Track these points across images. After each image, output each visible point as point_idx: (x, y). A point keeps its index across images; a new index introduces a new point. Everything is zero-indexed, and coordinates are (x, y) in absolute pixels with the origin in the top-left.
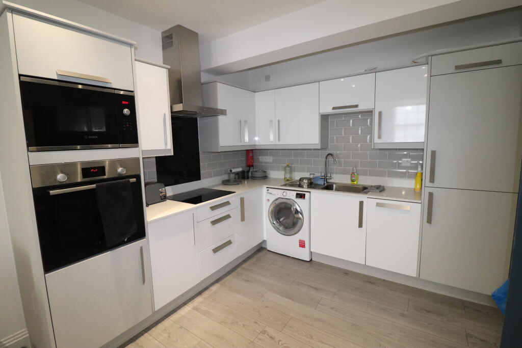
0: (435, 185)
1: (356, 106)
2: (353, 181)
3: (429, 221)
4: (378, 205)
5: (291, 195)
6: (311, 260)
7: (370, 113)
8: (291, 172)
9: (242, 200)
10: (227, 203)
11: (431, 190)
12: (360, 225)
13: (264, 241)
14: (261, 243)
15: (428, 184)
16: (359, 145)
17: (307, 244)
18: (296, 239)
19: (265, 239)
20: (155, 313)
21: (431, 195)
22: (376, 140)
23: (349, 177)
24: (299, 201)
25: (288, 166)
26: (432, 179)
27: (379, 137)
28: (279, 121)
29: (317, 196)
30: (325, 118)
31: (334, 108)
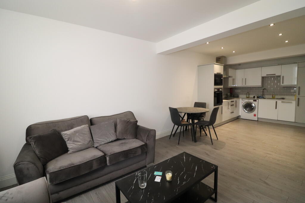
0: (300, 96)
1: (275, 74)
2: (273, 97)
3: (298, 105)
4: (282, 102)
5: (252, 101)
6: (258, 121)
7: (280, 76)
8: (249, 95)
9: (236, 101)
10: (233, 101)
11: (299, 97)
12: (276, 108)
13: (240, 116)
14: (238, 117)
15: (298, 95)
16: (275, 86)
17: (257, 115)
18: (253, 114)
19: (240, 115)
20: (222, 122)
21: (299, 99)
22: (282, 84)
23: (272, 96)
24: (255, 102)
25: (248, 93)
26: (299, 94)
27: (283, 83)
28: (246, 79)
29: (261, 101)
30: (263, 78)
31: (267, 75)
